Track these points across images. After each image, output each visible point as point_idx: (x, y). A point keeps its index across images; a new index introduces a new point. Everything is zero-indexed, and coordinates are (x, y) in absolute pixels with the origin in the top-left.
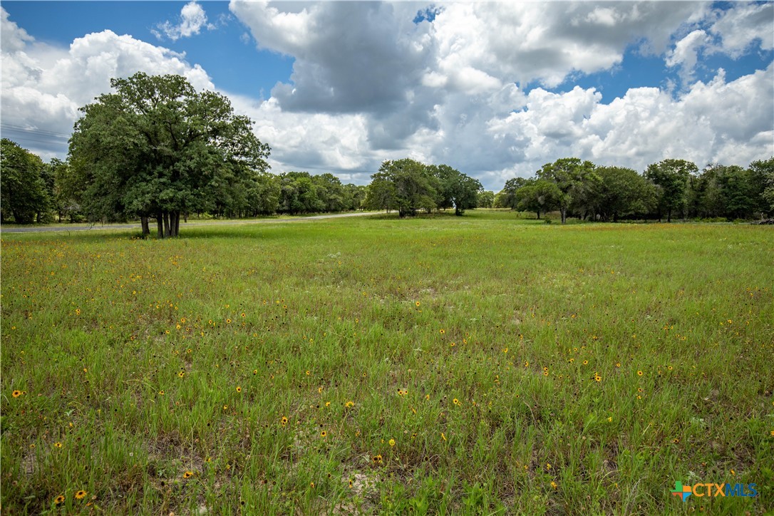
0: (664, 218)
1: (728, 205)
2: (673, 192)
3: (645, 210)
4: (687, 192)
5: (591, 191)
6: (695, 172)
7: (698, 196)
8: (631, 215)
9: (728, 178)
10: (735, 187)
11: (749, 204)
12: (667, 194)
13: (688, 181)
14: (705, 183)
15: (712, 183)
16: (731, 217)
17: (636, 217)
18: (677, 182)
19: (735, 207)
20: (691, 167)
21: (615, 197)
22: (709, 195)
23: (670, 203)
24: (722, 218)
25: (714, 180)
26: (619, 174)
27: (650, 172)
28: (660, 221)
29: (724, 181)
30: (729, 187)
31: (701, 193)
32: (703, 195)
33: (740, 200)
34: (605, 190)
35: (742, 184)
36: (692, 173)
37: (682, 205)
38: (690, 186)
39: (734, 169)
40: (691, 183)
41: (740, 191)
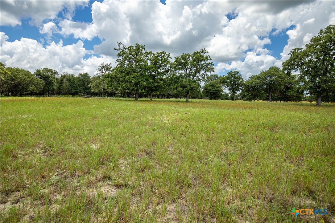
0: (46, 95)
1: (72, 90)
2: (49, 83)
3: (37, 91)
4: (55, 83)
6: (57, 75)
7: (60, 86)
8: (29, 93)
9: (71, 79)
10: (73, 83)
11: (79, 90)
12: (46, 84)
14: (62, 80)
16: (74, 94)
17: (32, 94)
18: (50, 79)
19: (75, 91)
20: (56, 73)
21: (19, 84)
22: (64, 85)
23: (48, 88)
24: (70, 95)
25: (66, 79)
26: (21, 72)
27: (37, 73)
28: (44, 96)
29: (69, 80)
30: (71, 83)
31: (61, 85)
33: (76, 88)
34: (13, 80)
35: (76, 82)
37: (54, 90)
38: (56, 81)
39: (72, 76)
40: (56, 80)
41: (76, 84)
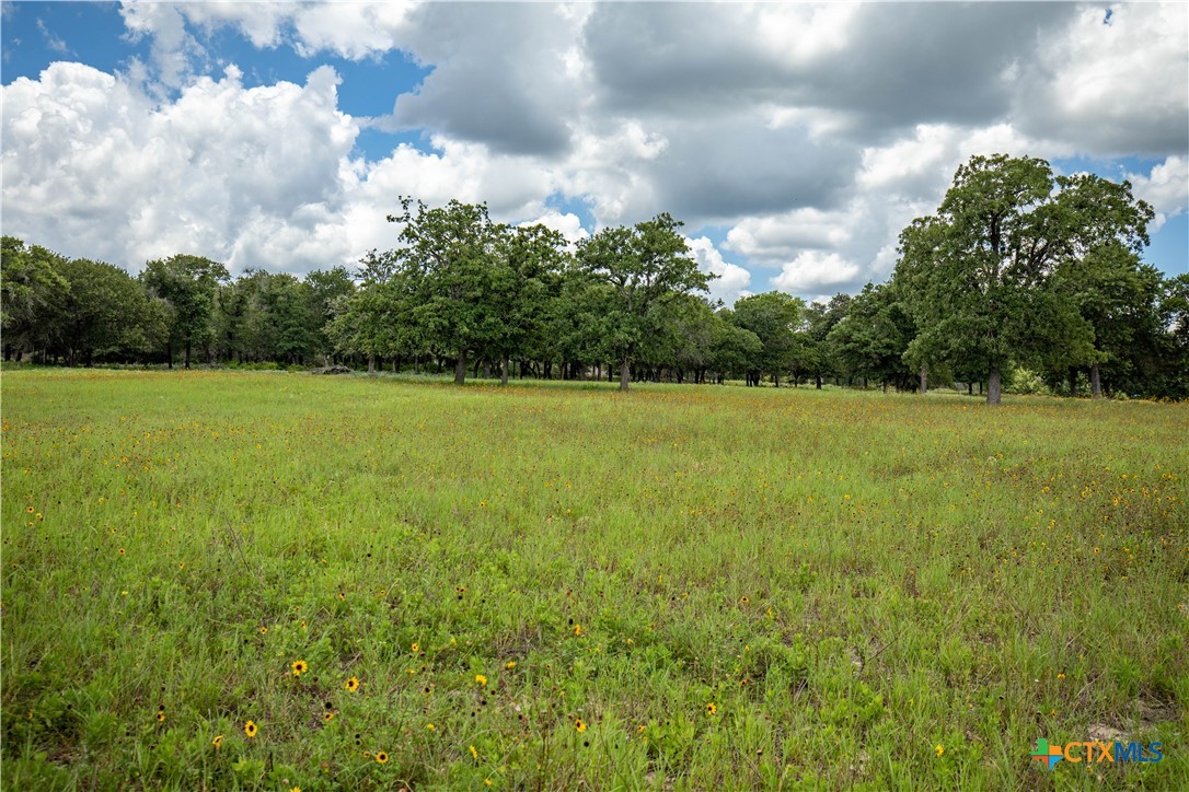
0: (178, 361)
1: (278, 341)
2: (192, 315)
3: (149, 347)
4: (214, 315)
5: (45, 304)
6: (225, 279)
7: (233, 324)
8: (113, 353)
9: (276, 296)
10: (287, 312)
11: (308, 341)
12: (182, 316)
13: (216, 296)
14: (242, 301)
15: (252, 303)
16: (284, 360)
17: (126, 356)
18: (199, 297)
19: (290, 346)
20: (220, 271)
21: (90, 320)
22: (249, 322)
23: (189, 334)
24: (271, 364)
25: (256, 296)
26: (97, 275)
27: (151, 275)
28: (170, 367)
29: (271, 299)
30: (279, 312)
31: (236, 319)
32: (240, 322)
33: (296, 333)
34: (70, 302)
35: (297, 307)
36: (222, 283)
37: (207, 340)
38: (218, 305)
39: (284, 280)
40: (220, 300)
41: (295, 318)
